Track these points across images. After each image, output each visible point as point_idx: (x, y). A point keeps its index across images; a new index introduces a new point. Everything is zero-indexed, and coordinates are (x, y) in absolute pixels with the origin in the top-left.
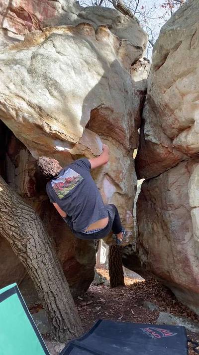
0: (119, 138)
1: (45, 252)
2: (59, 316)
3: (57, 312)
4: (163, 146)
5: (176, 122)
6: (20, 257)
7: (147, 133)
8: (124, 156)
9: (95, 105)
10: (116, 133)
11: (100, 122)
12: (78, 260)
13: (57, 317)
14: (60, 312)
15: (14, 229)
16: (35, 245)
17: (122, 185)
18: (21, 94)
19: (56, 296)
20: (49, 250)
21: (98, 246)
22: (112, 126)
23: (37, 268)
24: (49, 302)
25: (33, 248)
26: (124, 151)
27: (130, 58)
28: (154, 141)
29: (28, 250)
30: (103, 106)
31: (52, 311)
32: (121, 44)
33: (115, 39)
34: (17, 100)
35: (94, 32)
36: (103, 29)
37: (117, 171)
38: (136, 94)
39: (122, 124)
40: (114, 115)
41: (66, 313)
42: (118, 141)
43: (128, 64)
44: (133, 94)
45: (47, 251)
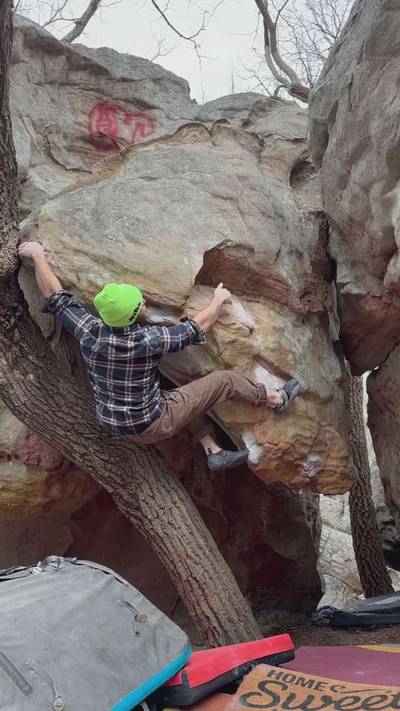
0: (277, 296)
1: (171, 505)
2: (216, 625)
3: (212, 617)
4: (374, 297)
5: (374, 242)
6: (132, 519)
7: (342, 281)
8: (295, 326)
9: (212, 244)
10: (269, 287)
11: (233, 272)
12: (277, 550)
13: (214, 628)
14: (217, 618)
15: (109, 466)
16: (151, 494)
19: (204, 586)
20: (179, 502)
21: (315, 521)
22: (257, 277)
23: (162, 535)
24: (193, 599)
25: (149, 499)
26: (293, 317)
28: (355, 291)
29: (142, 504)
30: (229, 244)
31: (202, 617)
32: (262, 143)
33: (249, 137)
34: (76, 258)
35: (207, 135)
36: (223, 125)
37: (279, 349)
38: (309, 219)
39: (277, 270)
40: (258, 257)
41: (230, 621)
42: (276, 301)
43: (282, 173)
44: (301, 220)
45: (175, 503)
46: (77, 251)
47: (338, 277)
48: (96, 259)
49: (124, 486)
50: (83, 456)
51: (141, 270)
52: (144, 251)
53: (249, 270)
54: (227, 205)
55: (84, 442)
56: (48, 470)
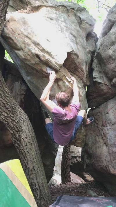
0: (80, 75)
2: (38, 187)
4: (106, 85)
7: (95, 77)
8: (82, 88)
10: (79, 72)
14: (39, 185)
15: (15, 123)
16: (26, 137)
18: (29, 35)
25: (25, 138)
26: (83, 85)
27: (86, 31)
28: (99, 81)
29: (22, 140)
30: (73, 52)
32: (81, 22)
33: (79, 18)
34: (26, 39)
35: (67, 12)
36: (73, 10)
38: (89, 53)
39: (82, 67)
40: (79, 60)
42: (79, 77)
43: (85, 34)
44: (87, 52)
45: (33, 141)
47: (93, 75)
50: (5, 117)
51: (49, 52)
53: (76, 64)
54: (74, 39)
55: (7, 112)
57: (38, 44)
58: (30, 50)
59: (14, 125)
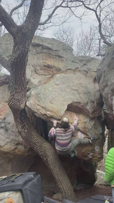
1: (55, 162)
2: (63, 191)
3: (62, 189)
4: (111, 115)
5: (110, 104)
6: (46, 164)
7: (104, 108)
8: (90, 121)
9: (70, 103)
10: (84, 111)
14: (64, 189)
17: (88, 134)
18: (40, 104)
19: (61, 182)
20: (57, 162)
22: (81, 109)
23: (53, 169)
24: (59, 184)
26: (90, 119)
27: (93, 77)
28: (107, 112)
29: (49, 162)
30: (74, 102)
31: (60, 188)
32: (87, 72)
33: (84, 71)
34: (38, 106)
35: (73, 71)
36: (77, 69)
37: (85, 128)
38: (97, 92)
39: (86, 107)
40: (81, 105)
41: (67, 190)
42: (86, 114)
43: (92, 80)
44: (95, 92)
45: (56, 162)
46: (38, 105)
47: (104, 107)
48: (42, 107)
49: (44, 157)
51: (52, 110)
52: (53, 105)
53: (79, 108)
54: (75, 92)
56: (29, 148)
57: (45, 108)
58: (40, 113)
59: (42, 153)
